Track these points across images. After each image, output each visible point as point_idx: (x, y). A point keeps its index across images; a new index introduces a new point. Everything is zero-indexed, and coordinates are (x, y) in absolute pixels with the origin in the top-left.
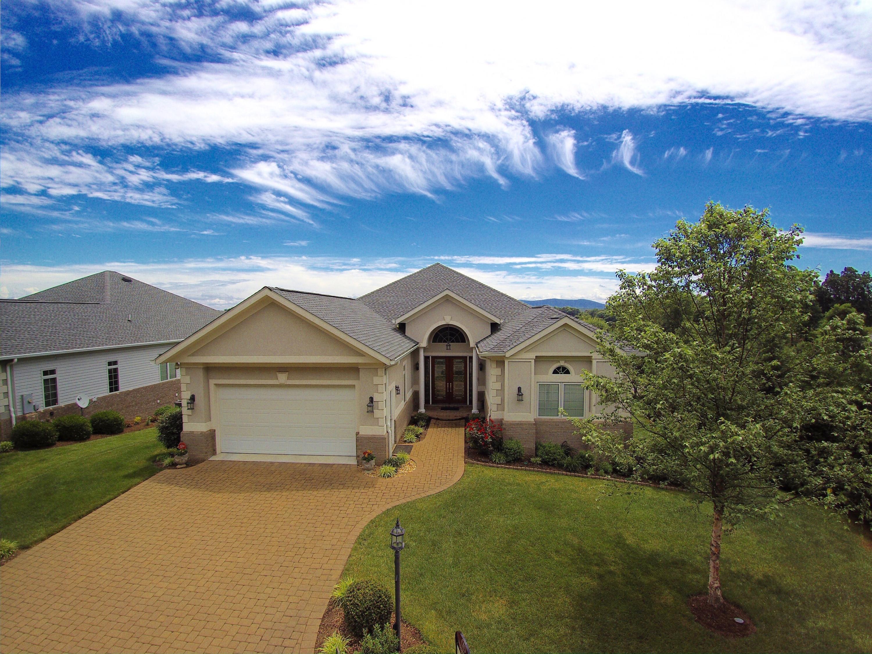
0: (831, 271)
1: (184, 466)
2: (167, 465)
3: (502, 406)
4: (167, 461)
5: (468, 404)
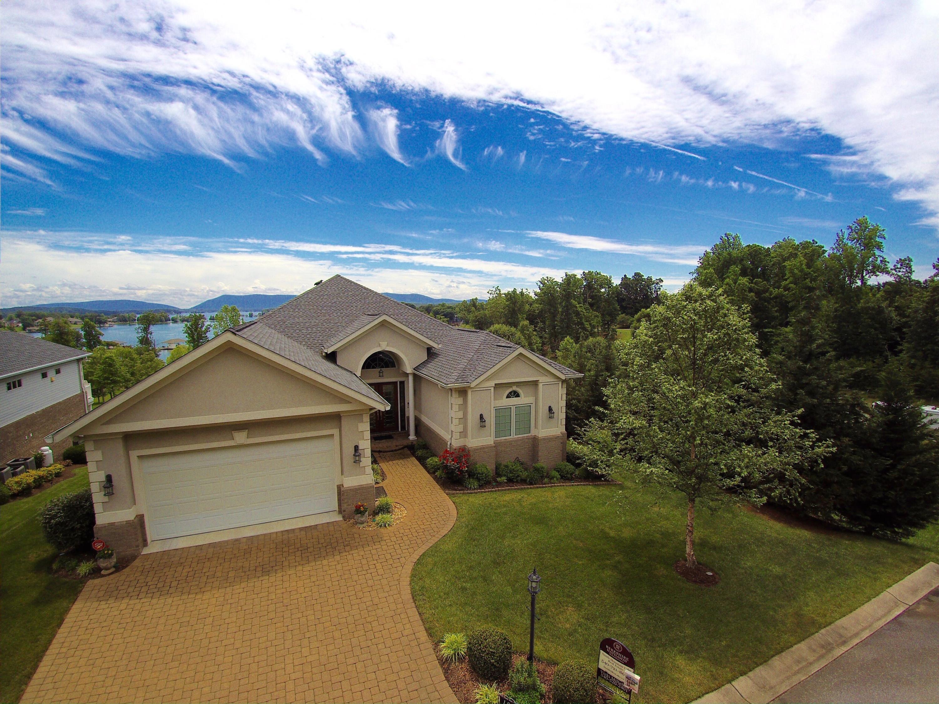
0: (625, 276)
1: (113, 570)
2: (85, 573)
3: (464, 434)
4: (84, 568)
5: (400, 430)
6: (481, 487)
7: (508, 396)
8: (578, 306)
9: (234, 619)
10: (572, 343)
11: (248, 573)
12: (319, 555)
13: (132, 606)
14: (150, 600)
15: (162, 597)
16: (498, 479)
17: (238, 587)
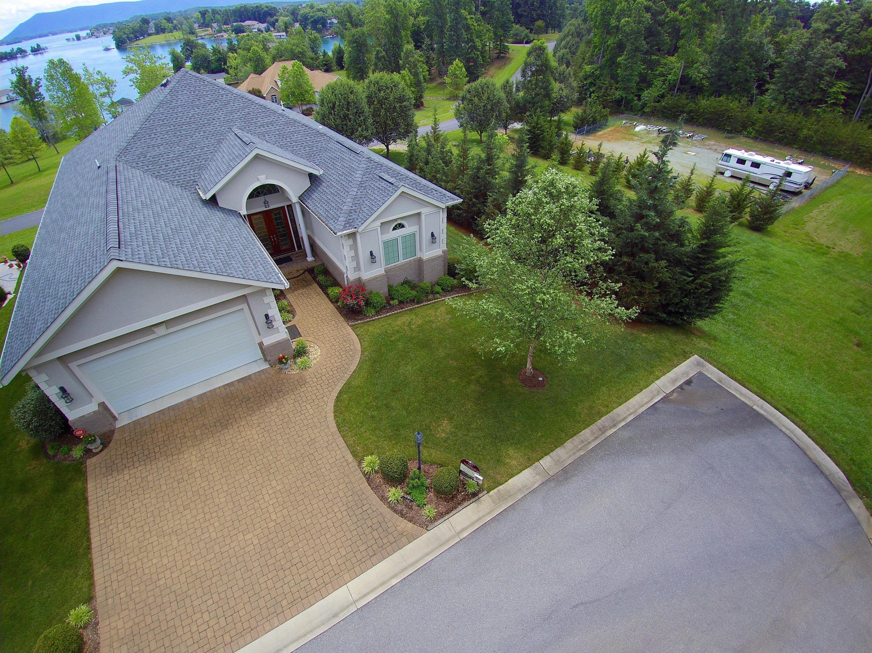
1: (101, 447)
2: (81, 456)
3: (358, 268)
4: (77, 452)
5: (297, 250)
6: (378, 313)
7: (394, 229)
8: (468, 17)
9: (215, 470)
10: (461, 67)
11: (210, 429)
12: (261, 404)
13: (133, 475)
14: (144, 467)
15: (153, 463)
16: (392, 302)
17: (207, 442)
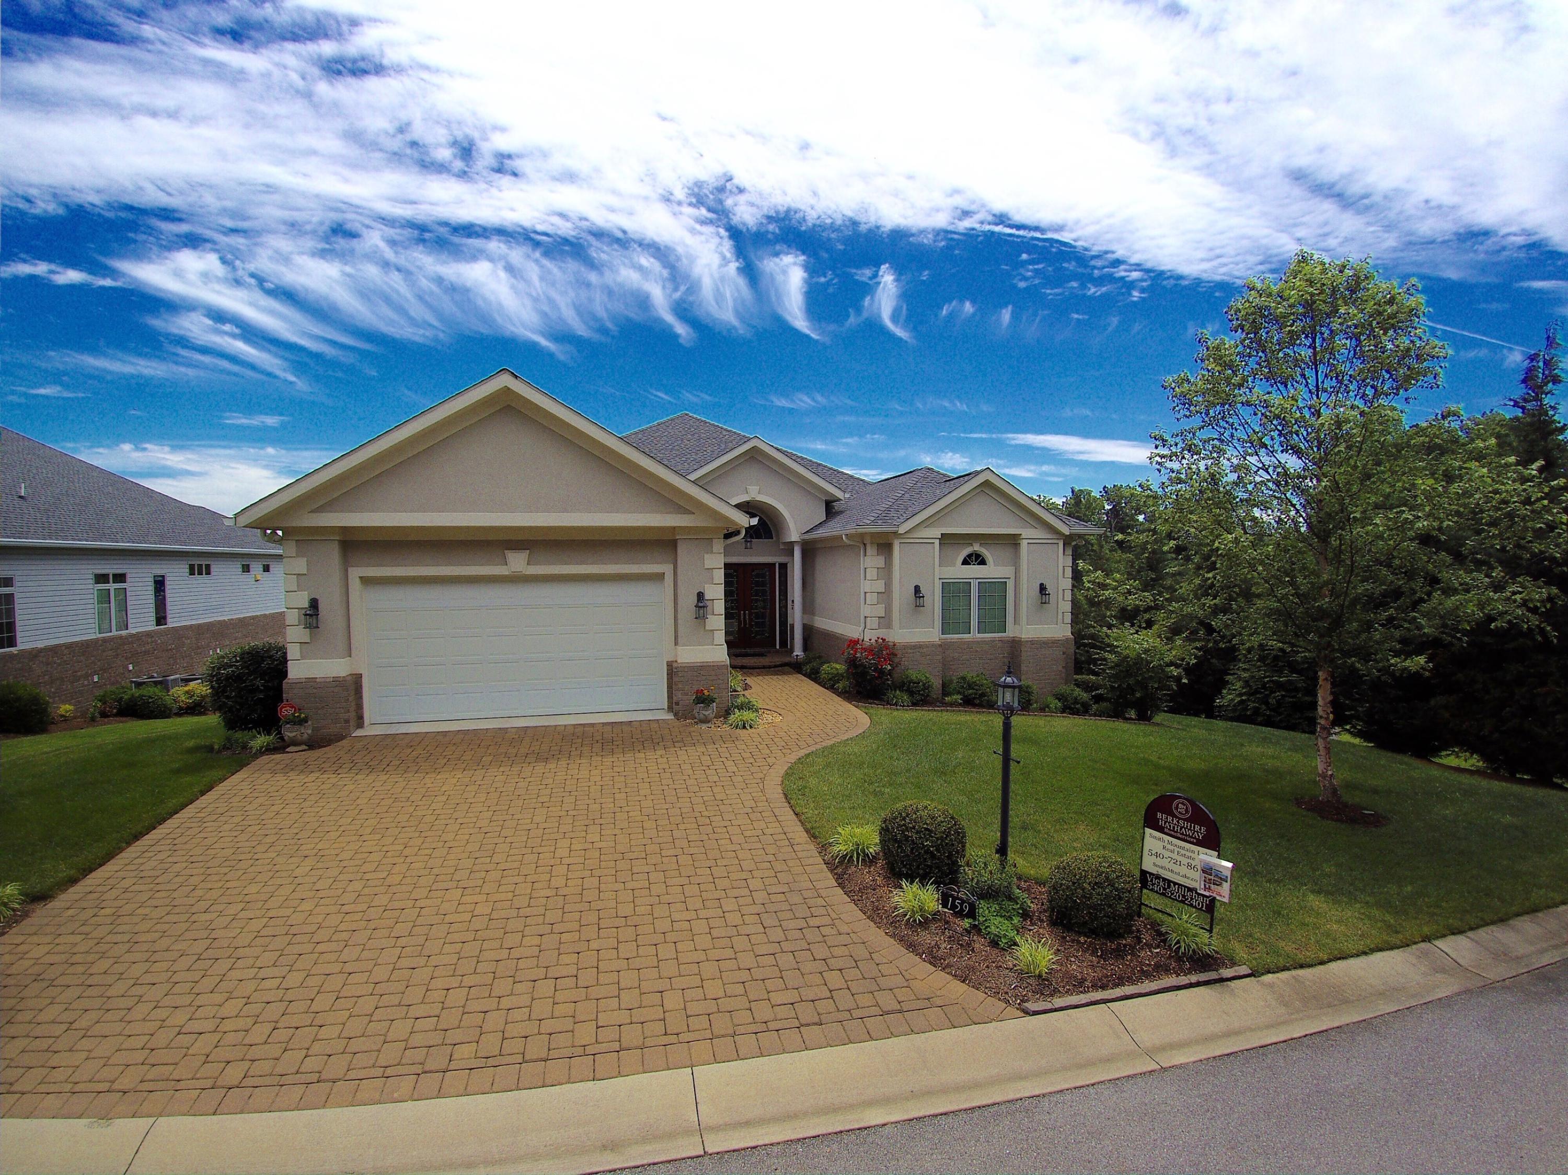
1: (304, 747)
2: (261, 748)
3: (886, 621)
4: (259, 741)
5: (778, 645)
6: (915, 705)
7: (965, 562)
9: (482, 799)
12: (631, 749)
13: (323, 780)
14: (353, 775)
15: (372, 774)
16: (947, 699)
17: (495, 770)
